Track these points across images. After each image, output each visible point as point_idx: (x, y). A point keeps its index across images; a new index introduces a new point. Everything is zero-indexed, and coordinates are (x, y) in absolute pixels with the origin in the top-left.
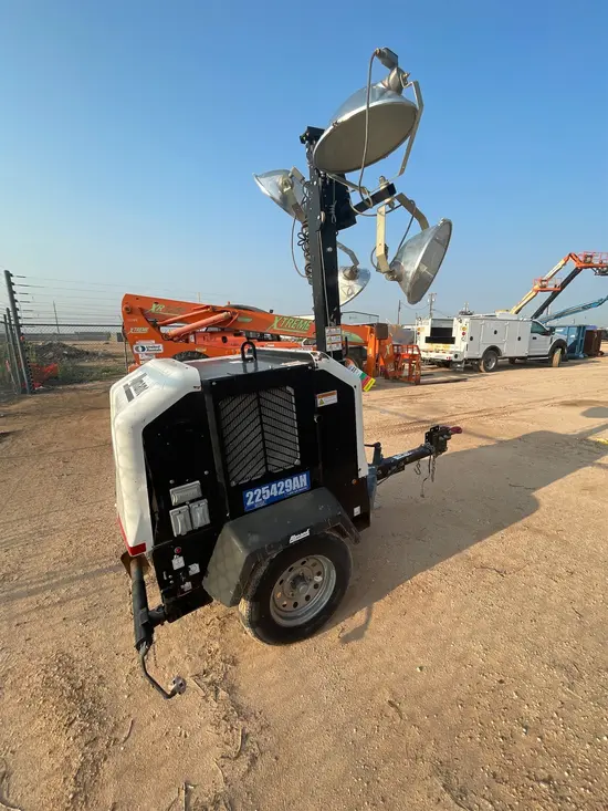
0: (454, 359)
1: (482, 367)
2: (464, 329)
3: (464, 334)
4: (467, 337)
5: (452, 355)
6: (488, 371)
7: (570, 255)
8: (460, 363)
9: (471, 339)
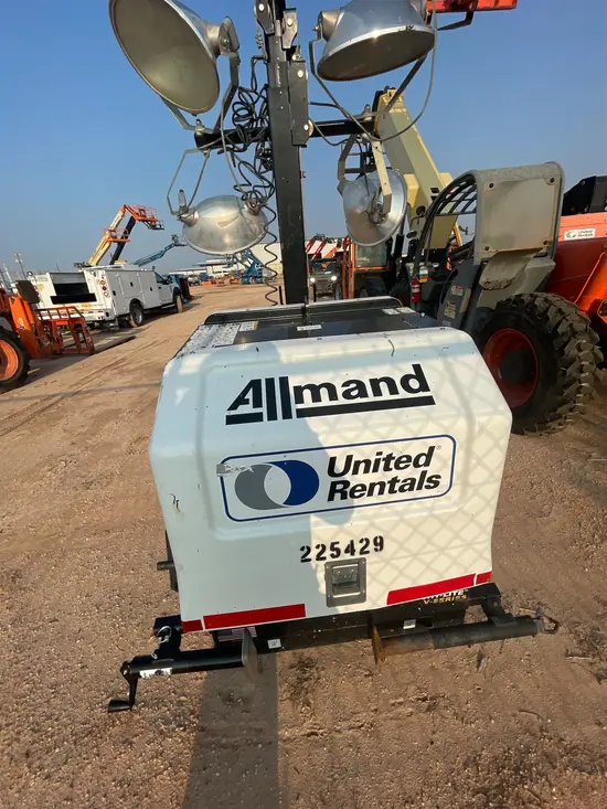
0: (106, 318)
1: (132, 322)
2: (102, 282)
3: (104, 288)
4: (109, 290)
5: (103, 314)
6: (139, 325)
7: (125, 207)
8: (112, 321)
9: (114, 293)
